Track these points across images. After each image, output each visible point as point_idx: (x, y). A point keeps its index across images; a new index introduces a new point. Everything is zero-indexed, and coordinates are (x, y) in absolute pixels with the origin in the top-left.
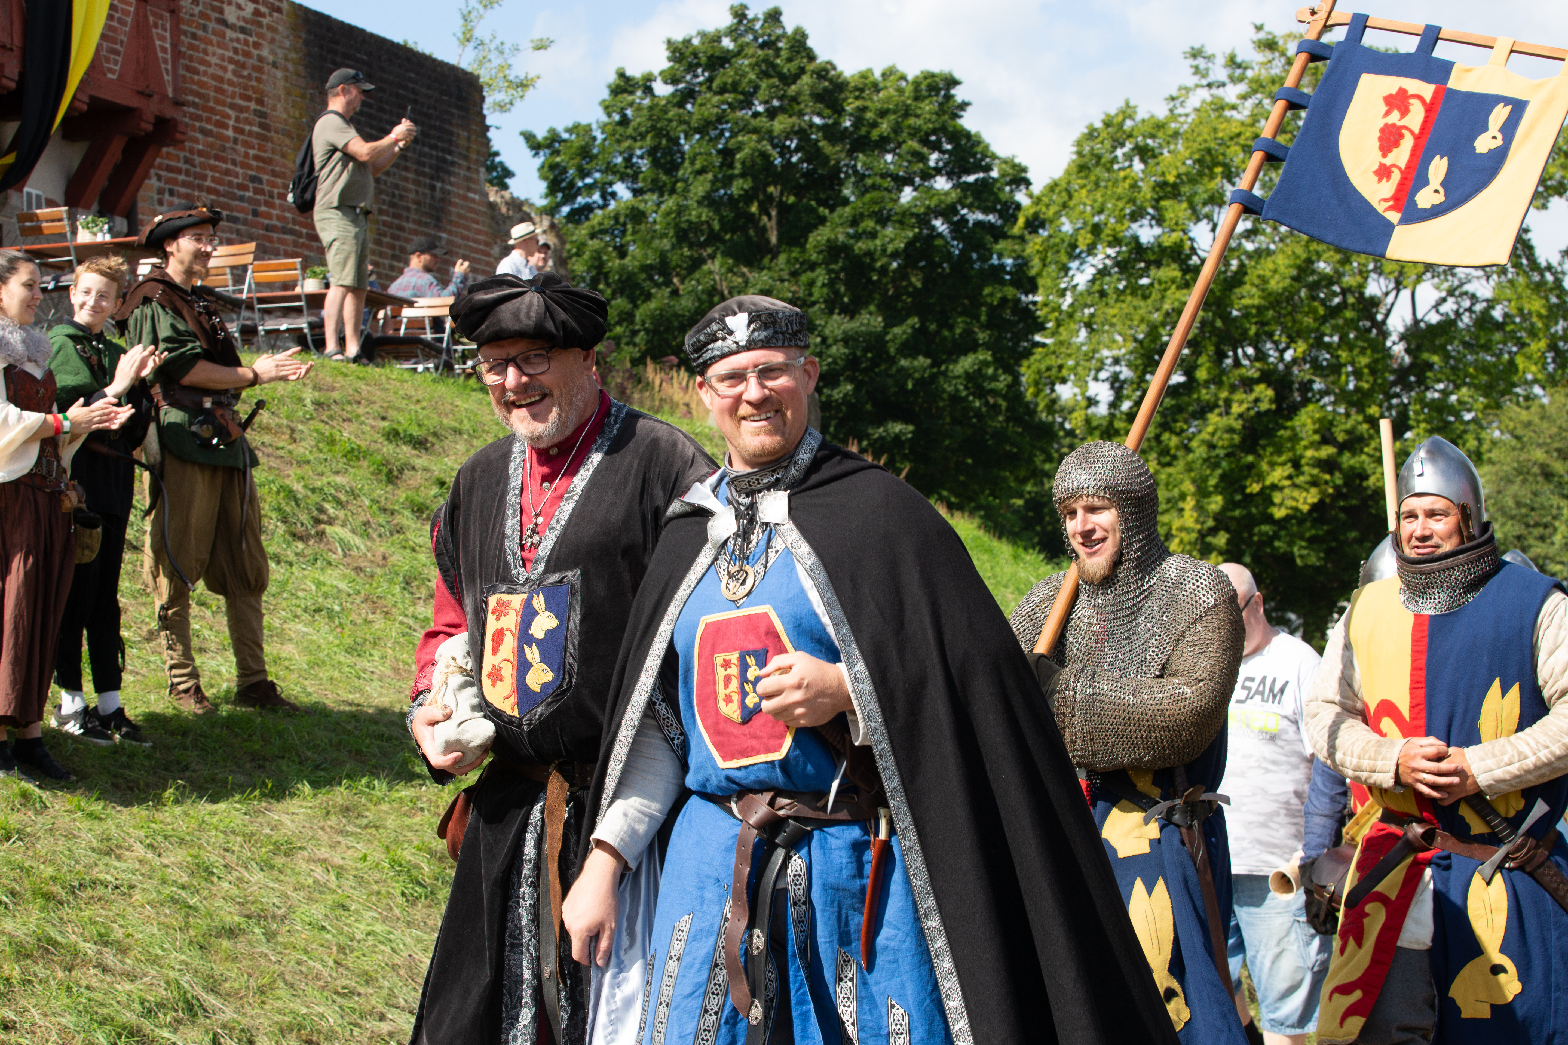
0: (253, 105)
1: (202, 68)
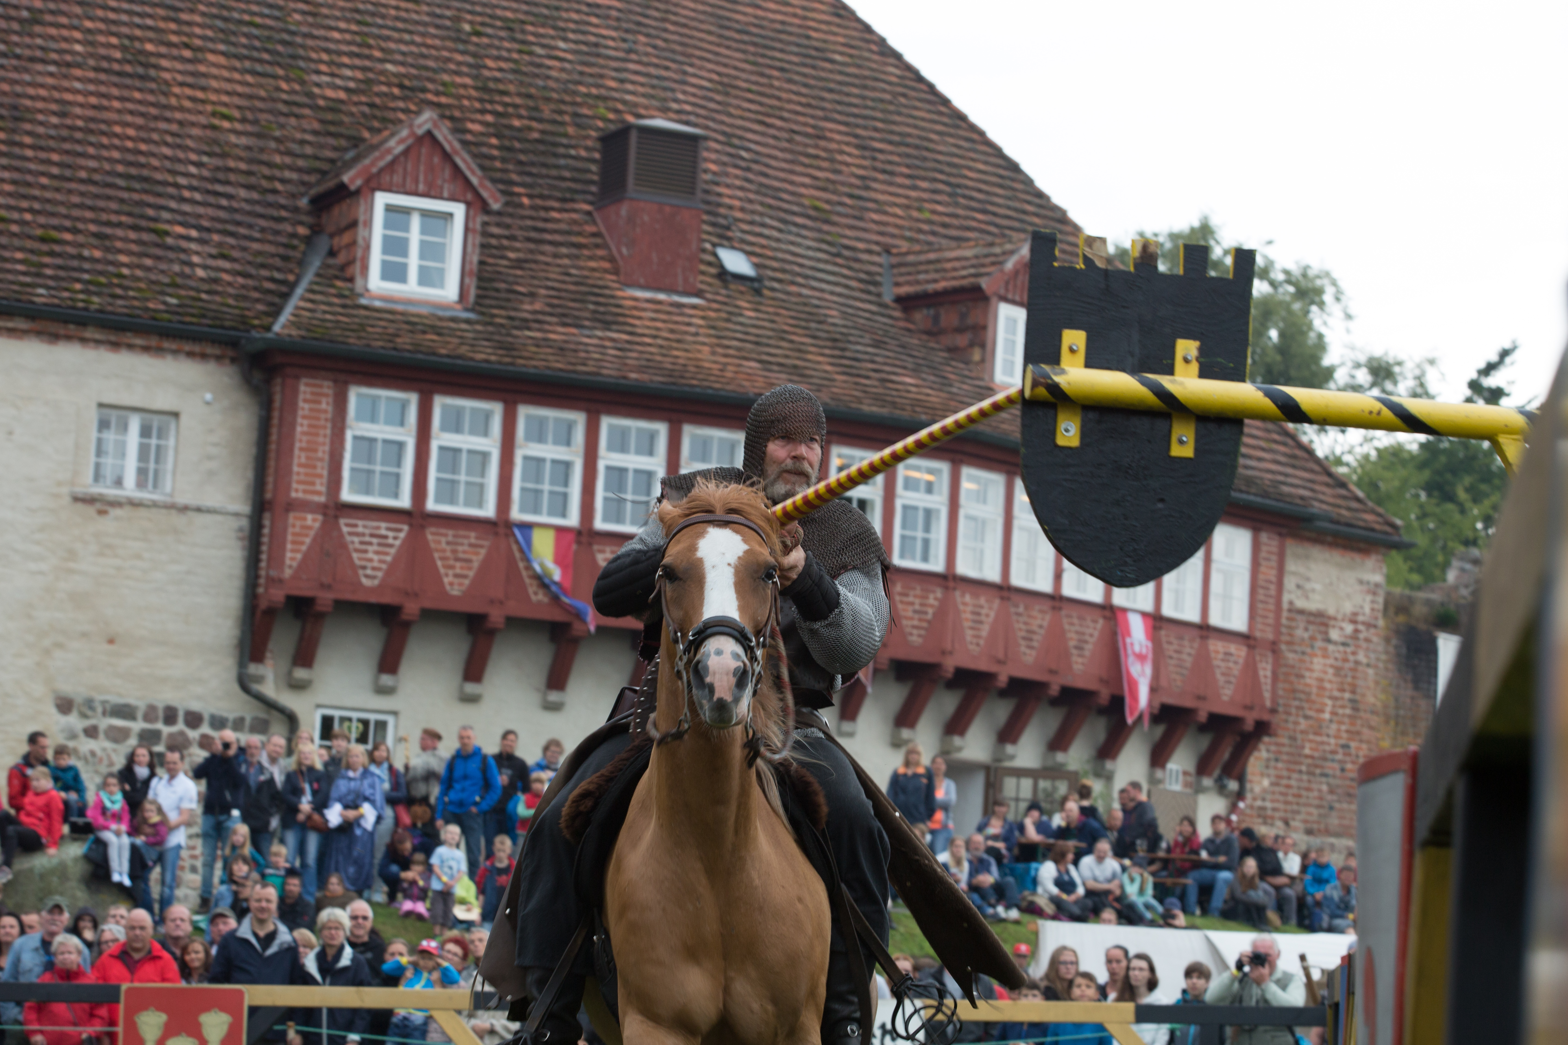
0: (1347, 695)
1: (1307, 674)
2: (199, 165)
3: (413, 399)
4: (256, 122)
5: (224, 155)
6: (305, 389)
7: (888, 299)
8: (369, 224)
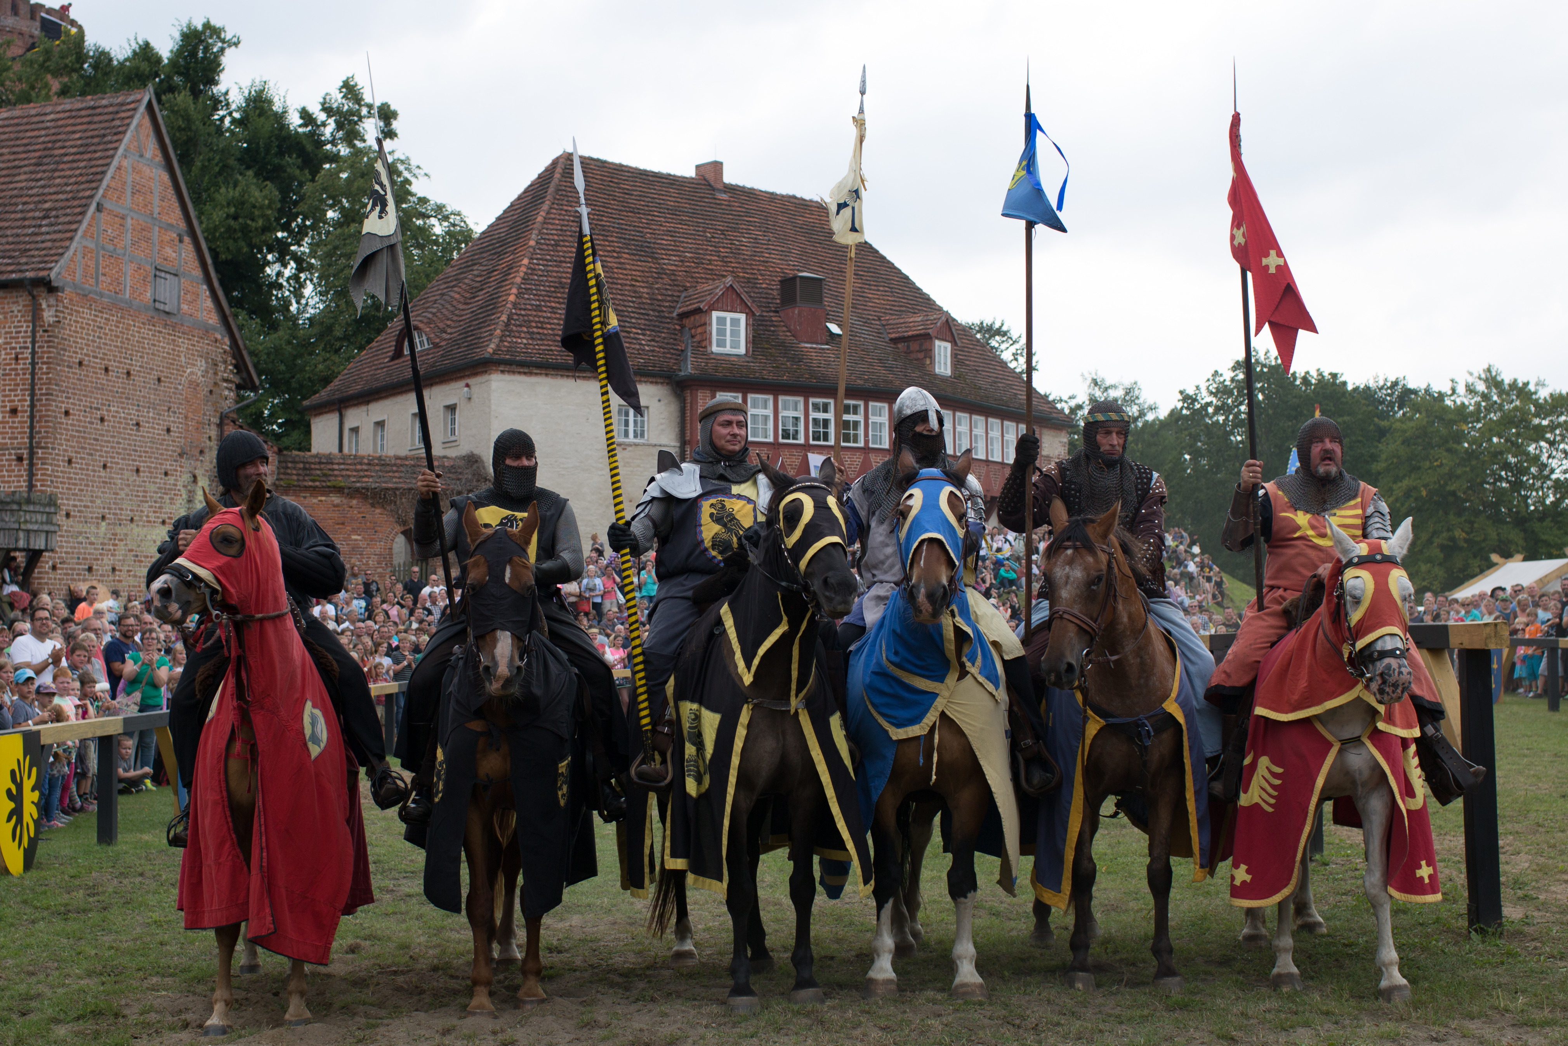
2: (633, 302)
3: (740, 395)
4: (647, 282)
5: (640, 297)
6: (700, 394)
7: (887, 340)
8: (710, 324)
